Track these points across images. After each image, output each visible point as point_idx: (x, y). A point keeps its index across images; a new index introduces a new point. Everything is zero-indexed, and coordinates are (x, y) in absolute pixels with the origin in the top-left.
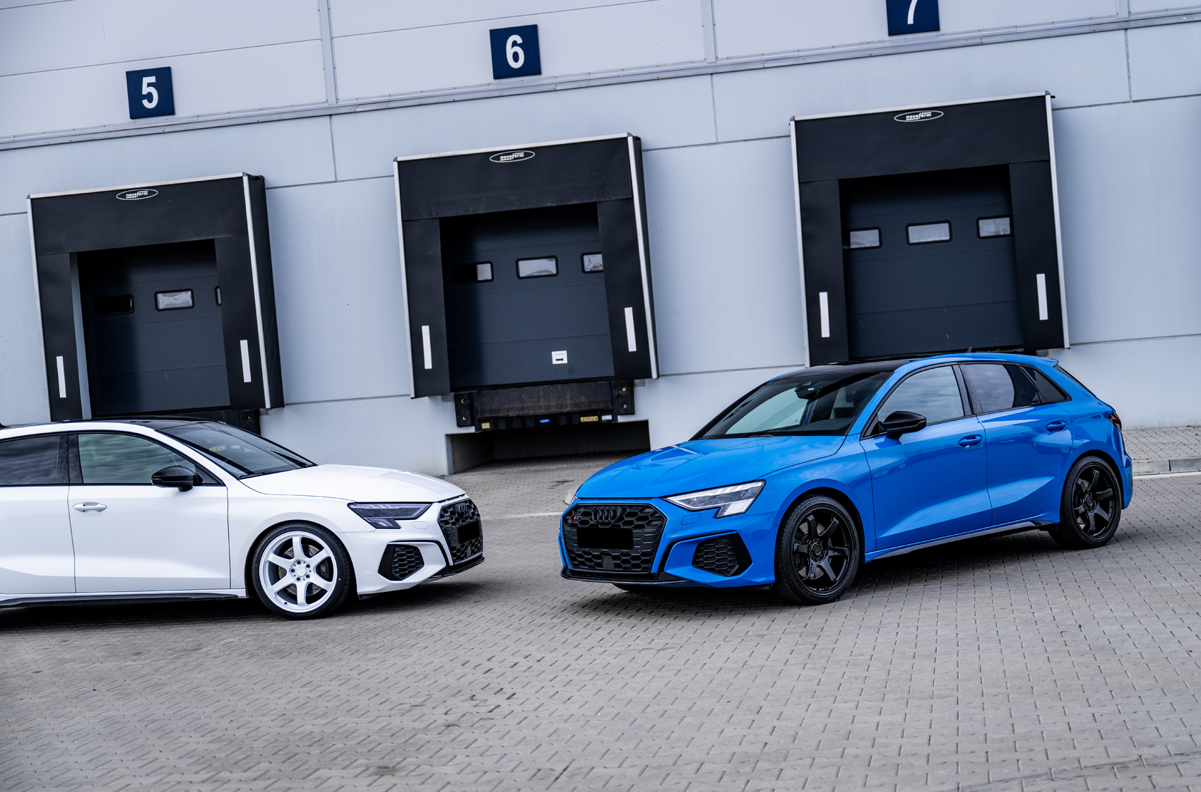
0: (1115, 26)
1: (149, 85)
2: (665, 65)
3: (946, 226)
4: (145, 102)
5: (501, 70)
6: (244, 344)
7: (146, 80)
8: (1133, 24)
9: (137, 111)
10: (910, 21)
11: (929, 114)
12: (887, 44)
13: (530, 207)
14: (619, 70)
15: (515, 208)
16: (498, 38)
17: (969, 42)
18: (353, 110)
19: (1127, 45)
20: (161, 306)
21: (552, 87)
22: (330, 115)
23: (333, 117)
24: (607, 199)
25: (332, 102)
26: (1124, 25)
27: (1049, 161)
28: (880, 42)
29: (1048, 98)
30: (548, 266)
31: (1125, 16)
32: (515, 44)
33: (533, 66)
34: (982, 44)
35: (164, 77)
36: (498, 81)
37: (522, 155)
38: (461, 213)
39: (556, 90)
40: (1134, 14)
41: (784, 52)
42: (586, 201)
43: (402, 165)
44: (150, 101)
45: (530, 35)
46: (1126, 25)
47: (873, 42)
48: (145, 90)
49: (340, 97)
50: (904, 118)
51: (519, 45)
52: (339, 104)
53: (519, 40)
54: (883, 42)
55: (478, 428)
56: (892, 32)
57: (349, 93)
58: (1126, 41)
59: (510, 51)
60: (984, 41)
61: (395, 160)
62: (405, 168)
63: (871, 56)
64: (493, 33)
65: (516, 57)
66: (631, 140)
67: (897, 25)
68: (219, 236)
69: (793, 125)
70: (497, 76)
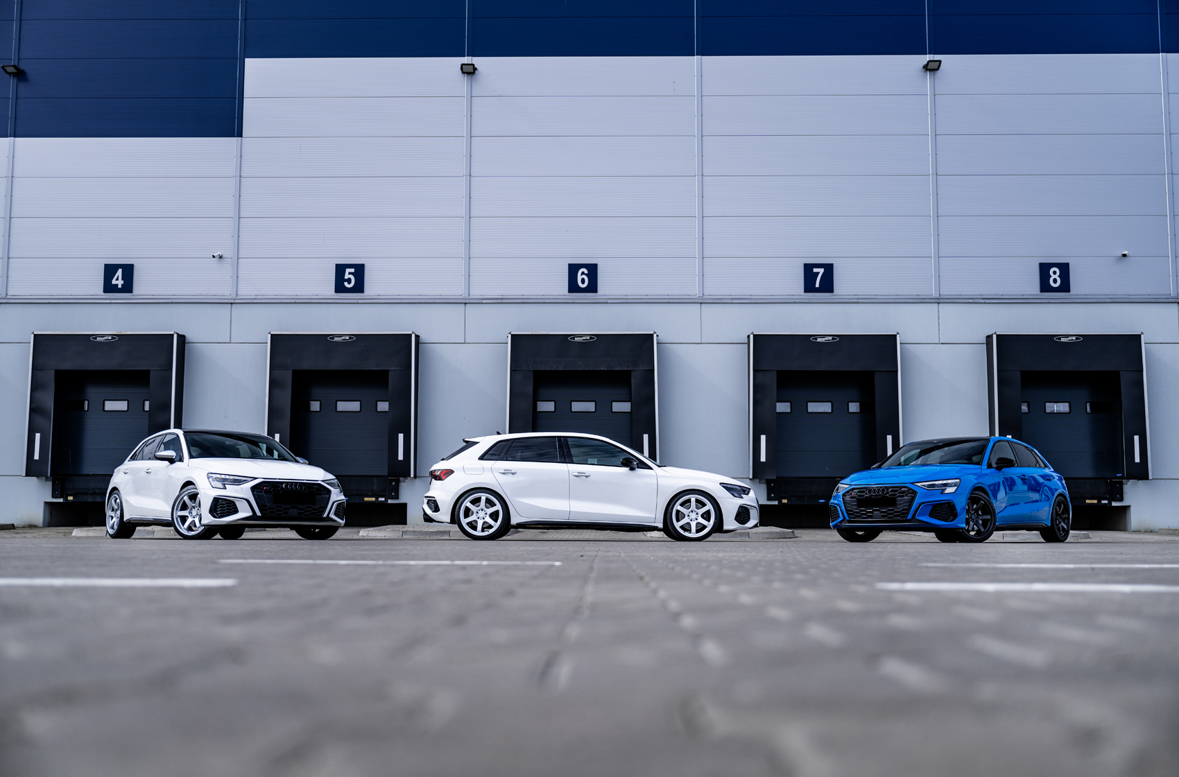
0: (933, 301)
1: (350, 273)
2: (672, 295)
3: (830, 404)
4: (346, 284)
5: (573, 287)
6: (401, 436)
7: (348, 270)
8: (942, 301)
9: (340, 288)
10: (817, 285)
11: (831, 338)
12: (804, 297)
13: (591, 369)
14: (645, 295)
15: (581, 369)
16: (573, 269)
17: (851, 301)
18: (480, 302)
19: (939, 312)
20: (339, 409)
21: (605, 301)
22: (465, 303)
23: (467, 305)
24: (637, 369)
25: (467, 295)
27: (897, 371)
28: (799, 295)
29: (898, 336)
30: (590, 406)
31: (937, 295)
32: (583, 273)
33: (593, 287)
34: (858, 303)
35: (359, 270)
36: (571, 294)
38: (547, 369)
39: (607, 303)
40: (942, 295)
41: (743, 295)
42: (625, 369)
43: (513, 336)
44: (349, 283)
45: (592, 270)
46: (938, 301)
47: (795, 295)
48: (347, 276)
49: (472, 293)
50: (816, 339)
51: (586, 274)
52: (470, 297)
53: (586, 272)
54: (801, 295)
56: (806, 291)
57: (476, 292)
58: (938, 309)
59: (580, 278)
60: (859, 301)
61: (509, 333)
62: (515, 338)
63: (795, 303)
64: (570, 265)
65: (583, 281)
66: (655, 335)
67: (809, 287)
68: (393, 367)
69: (752, 337)
70: (571, 290)
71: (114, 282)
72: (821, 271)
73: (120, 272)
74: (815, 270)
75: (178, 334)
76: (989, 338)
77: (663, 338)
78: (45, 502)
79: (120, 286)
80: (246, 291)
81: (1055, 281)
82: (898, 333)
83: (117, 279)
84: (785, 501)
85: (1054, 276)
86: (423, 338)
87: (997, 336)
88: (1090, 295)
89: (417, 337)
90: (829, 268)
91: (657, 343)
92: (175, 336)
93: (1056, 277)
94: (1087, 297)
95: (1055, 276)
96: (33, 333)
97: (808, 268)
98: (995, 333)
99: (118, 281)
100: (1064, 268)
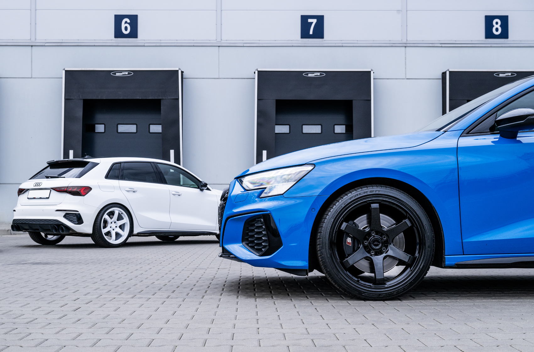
0: (401, 45)
2: (197, 40)
3: (320, 126)
5: (118, 34)
8: (408, 45)
10: (311, 33)
11: (319, 74)
12: (300, 42)
13: (128, 98)
14: (175, 40)
15: (121, 98)
16: (118, 19)
17: (337, 45)
18: (44, 45)
19: (405, 54)
21: (143, 44)
22: (32, 46)
23: (33, 47)
24: (166, 98)
25: (33, 39)
26: (405, 45)
27: (370, 99)
28: (297, 40)
29: (372, 72)
30: (132, 128)
31: (405, 41)
32: (126, 22)
33: (134, 34)
34: (342, 46)
36: (116, 39)
37: (127, 73)
38: (94, 98)
39: (144, 46)
40: (409, 41)
41: (253, 40)
42: (156, 98)
45: (134, 19)
47: (293, 40)
49: (37, 38)
50: (307, 74)
51: (128, 23)
52: (36, 41)
53: (128, 21)
54: (298, 41)
56: (302, 37)
57: (41, 37)
58: (405, 52)
59: (123, 26)
60: (344, 45)
61: (64, 69)
62: (68, 73)
63: (293, 46)
64: (116, 16)
65: (126, 29)
66: (180, 71)
67: (305, 34)
69: (256, 72)
70: (116, 36)
72: (314, 21)
74: (310, 20)
76: (444, 74)
77: (187, 74)
81: (497, 30)
82: (372, 70)
85: (496, 26)
87: (450, 72)
88: (524, 41)
90: (320, 19)
91: (182, 78)
93: (498, 26)
94: (522, 42)
95: (497, 25)
97: (304, 19)
98: (448, 70)
100: (504, 20)
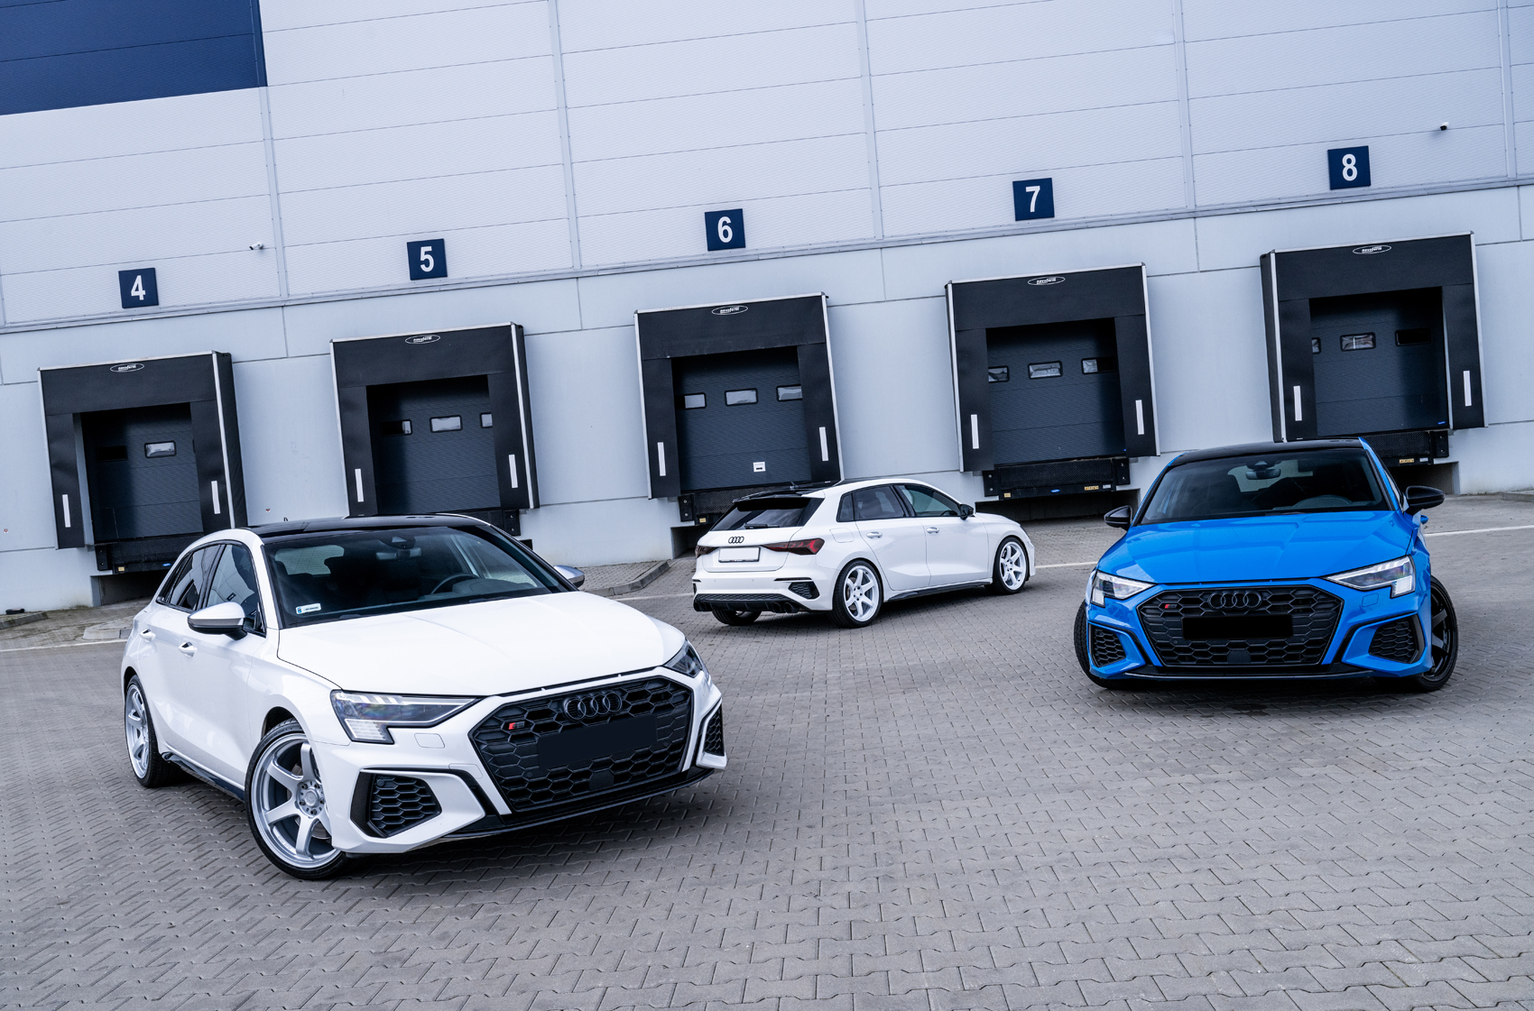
0: (1187, 215)
1: (426, 253)
2: (842, 241)
3: (1056, 365)
4: (423, 267)
5: (714, 243)
6: (512, 458)
7: (424, 249)
8: (1200, 214)
9: (416, 274)
10: (1032, 210)
11: (1054, 280)
12: (1015, 227)
13: (744, 349)
14: (807, 245)
15: (732, 350)
16: (712, 219)
17: (1078, 226)
18: (596, 274)
19: (1195, 230)
20: (435, 429)
21: (754, 257)
22: (576, 278)
23: (580, 280)
24: (804, 343)
25: (577, 267)
26: (1193, 215)
27: (1145, 315)
28: (1009, 225)
29: (1144, 267)
30: (749, 396)
31: (1192, 208)
32: (725, 223)
33: (738, 241)
34: (1087, 228)
35: (438, 247)
36: (711, 252)
37: (737, 309)
38: (689, 354)
39: (759, 260)
40: (1198, 207)
41: (935, 232)
42: (789, 344)
43: (641, 316)
44: (427, 266)
45: (736, 217)
46: (1194, 215)
47: (1003, 225)
48: (423, 257)
49: (584, 264)
50: (1035, 282)
51: (729, 225)
52: (584, 269)
53: (728, 221)
54: (1011, 225)
55: (697, 522)
56: (1018, 218)
57: (591, 260)
58: (1195, 226)
59: (721, 229)
60: (1090, 225)
61: (636, 312)
62: (644, 319)
63: (1002, 236)
64: (707, 214)
65: (725, 233)
66: (823, 297)
67: (1022, 213)
68: (491, 372)
69: (950, 287)
70: (711, 248)
71: (134, 293)
72: (1036, 189)
73: (139, 280)
74: (1029, 189)
75: (217, 353)
76: (1265, 259)
77: (833, 300)
78: (92, 577)
79: (142, 298)
80: (299, 289)
81: (1350, 172)
82: (1143, 264)
83: (137, 290)
84: (1008, 495)
85: (1347, 167)
86: (528, 329)
87: (1277, 254)
88: (1405, 186)
89: (519, 328)
90: (1046, 185)
91: (828, 307)
92: (214, 356)
93: (1352, 166)
94: (1394, 189)
95: (1349, 165)
96: (39, 369)
97: (1019, 187)
98: (1273, 251)
99: (139, 291)
100: (1362, 154)
